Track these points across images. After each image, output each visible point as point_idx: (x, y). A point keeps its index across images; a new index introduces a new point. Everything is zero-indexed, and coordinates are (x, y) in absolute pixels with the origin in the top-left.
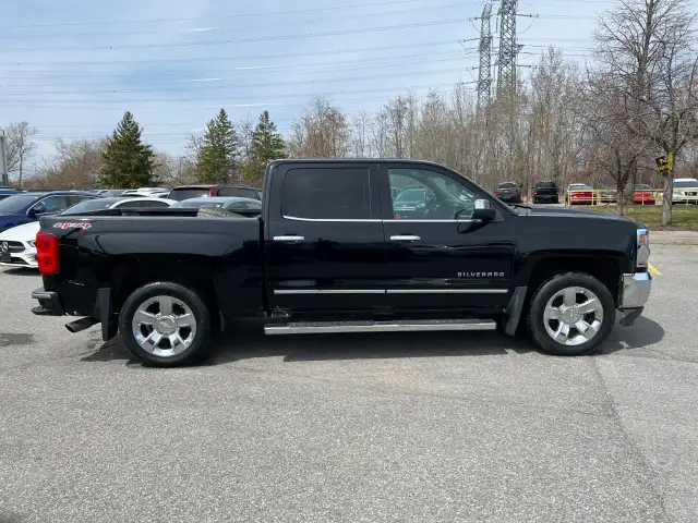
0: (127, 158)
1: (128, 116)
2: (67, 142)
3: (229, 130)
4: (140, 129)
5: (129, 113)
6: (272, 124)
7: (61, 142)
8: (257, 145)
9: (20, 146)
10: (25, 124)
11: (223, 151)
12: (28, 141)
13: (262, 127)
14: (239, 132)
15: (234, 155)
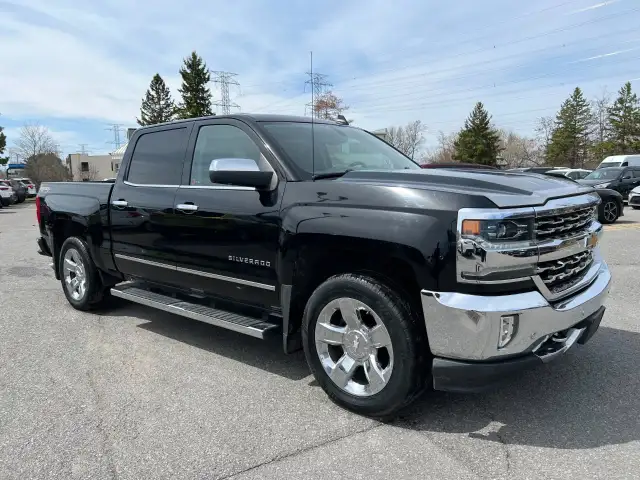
0: (474, 143)
1: (480, 106)
2: (447, 135)
3: (584, 108)
4: (489, 116)
5: (480, 104)
6: (635, 96)
7: (442, 134)
8: (613, 121)
9: (414, 141)
10: (418, 122)
11: (575, 131)
12: (419, 135)
13: (621, 101)
14: (594, 110)
15: (587, 134)
